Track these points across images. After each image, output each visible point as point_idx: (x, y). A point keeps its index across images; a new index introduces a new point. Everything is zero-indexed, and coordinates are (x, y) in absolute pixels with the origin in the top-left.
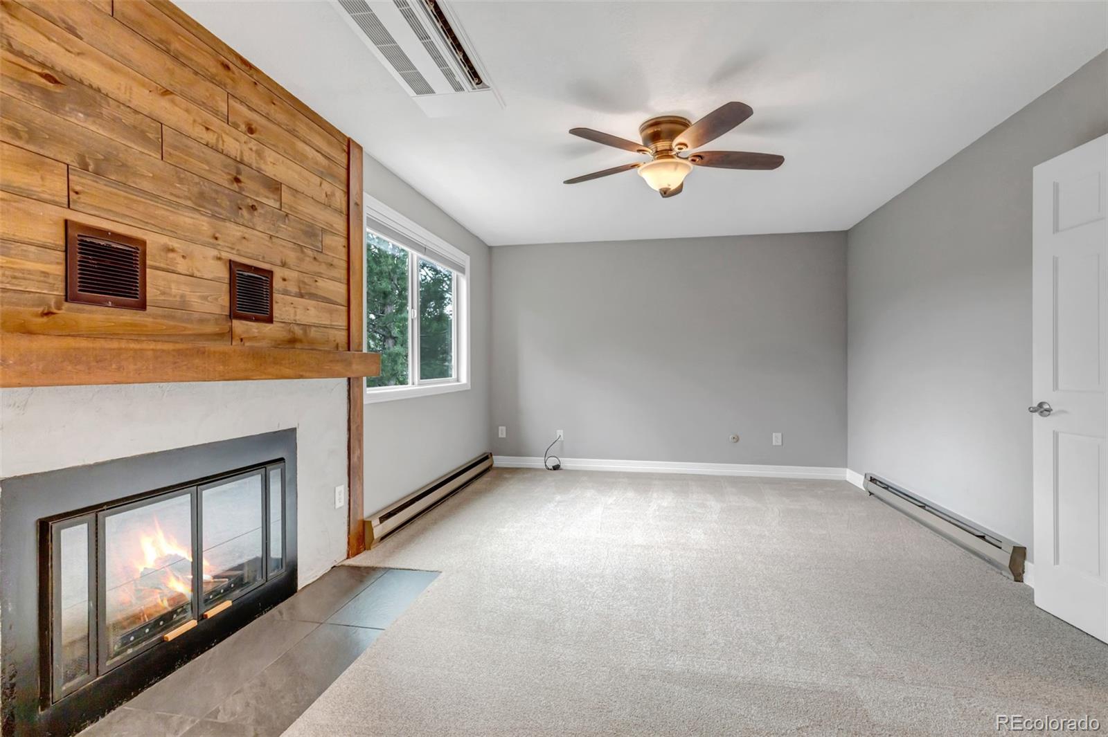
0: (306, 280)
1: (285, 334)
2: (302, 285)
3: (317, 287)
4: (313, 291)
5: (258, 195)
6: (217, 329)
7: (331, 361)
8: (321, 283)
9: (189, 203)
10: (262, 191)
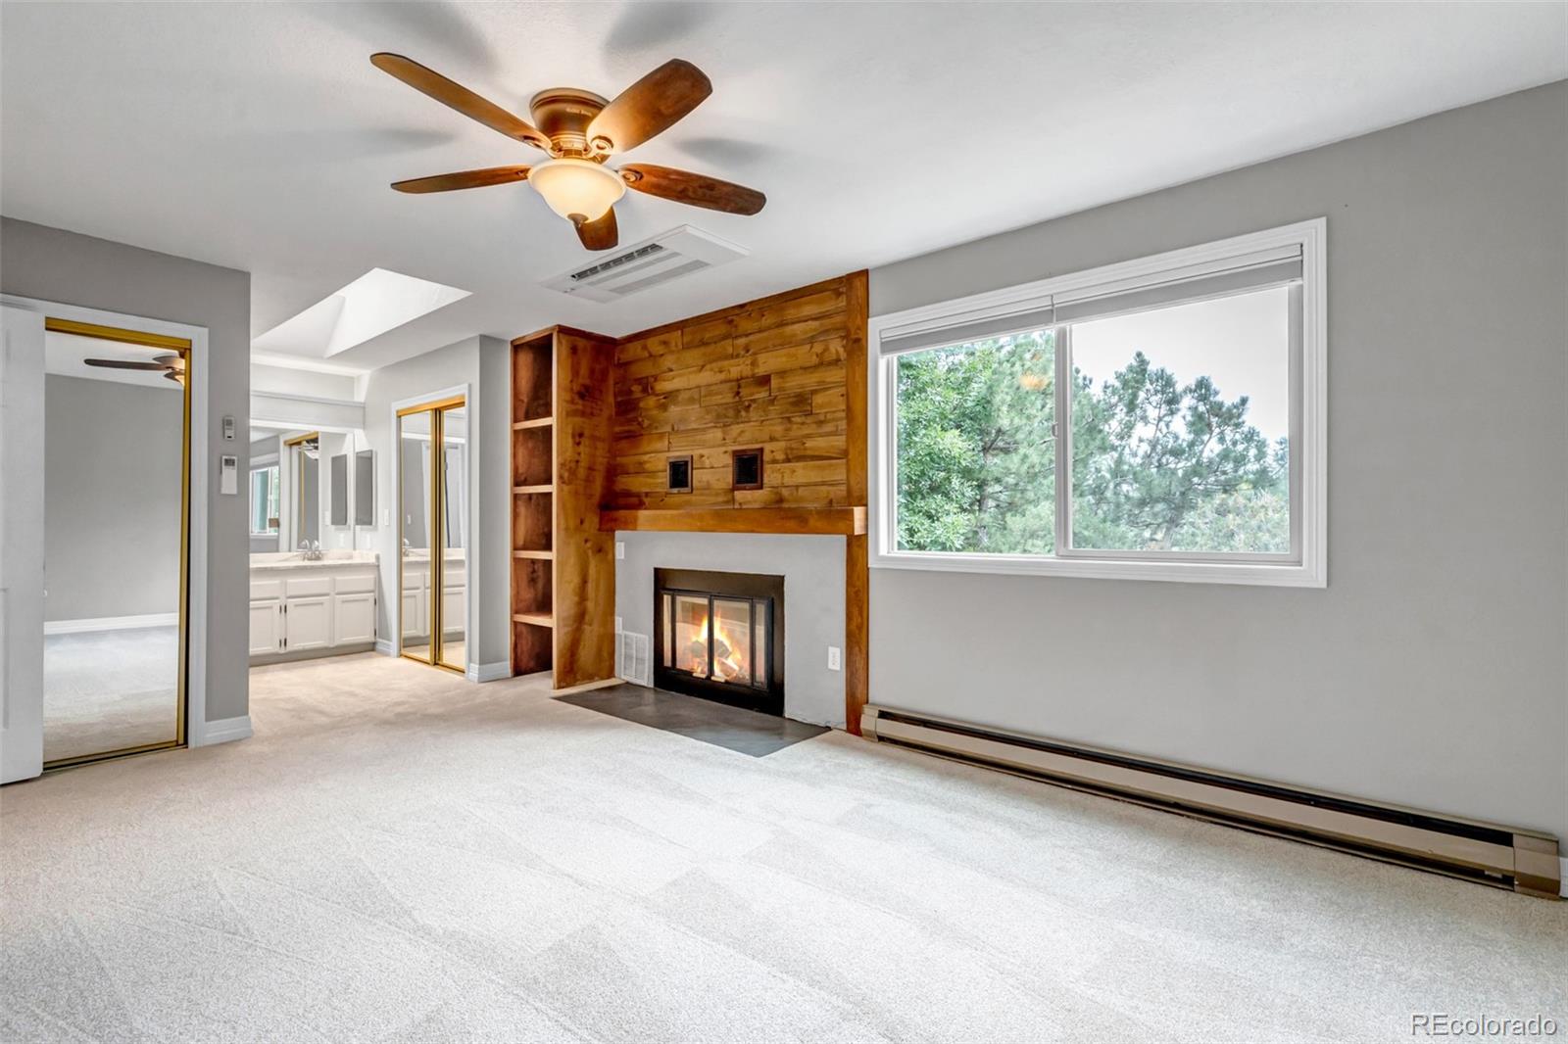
0: (794, 446)
1: (773, 496)
2: (789, 452)
3: (805, 449)
4: (802, 453)
5: (752, 394)
6: (725, 499)
7: (783, 519)
8: (809, 444)
9: (712, 424)
10: (755, 390)
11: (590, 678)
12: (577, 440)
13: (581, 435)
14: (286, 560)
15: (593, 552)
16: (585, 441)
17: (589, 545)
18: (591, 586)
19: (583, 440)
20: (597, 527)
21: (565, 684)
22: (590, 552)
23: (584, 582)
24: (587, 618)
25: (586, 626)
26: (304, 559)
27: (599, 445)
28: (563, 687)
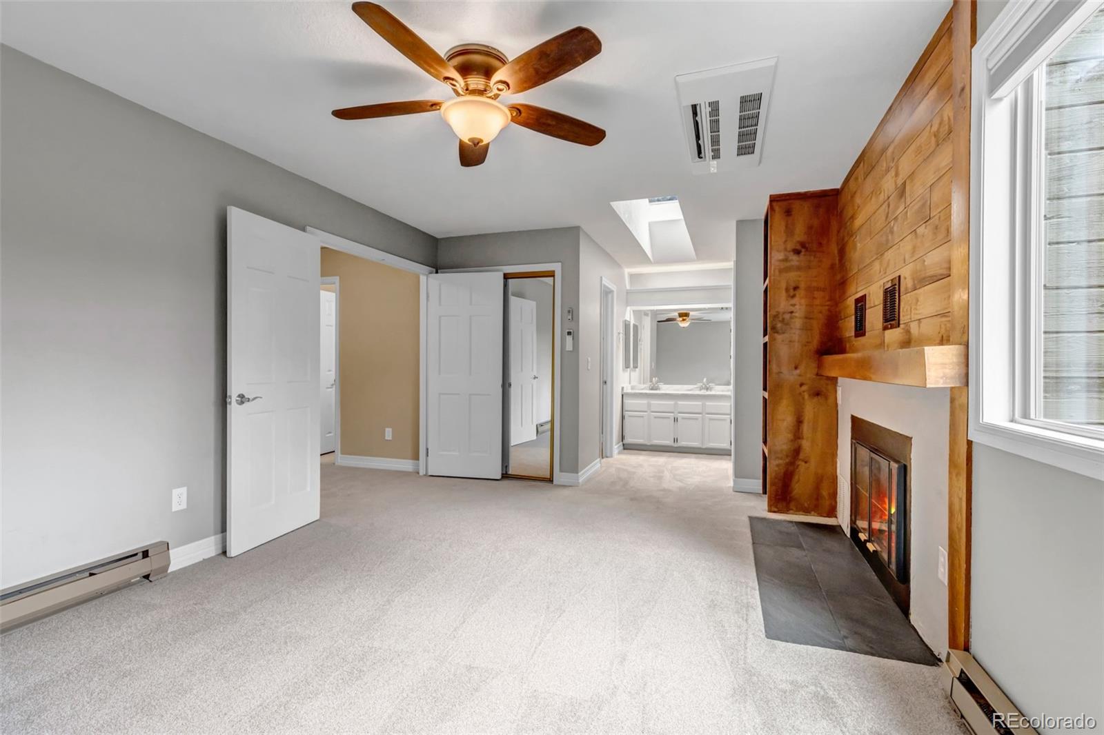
1: (905, 335)
2: (915, 276)
6: (881, 340)
11: (807, 511)
12: (792, 292)
13: (796, 288)
14: (678, 390)
15: (810, 395)
16: (801, 293)
17: (804, 388)
18: (806, 428)
19: (797, 293)
20: (815, 371)
21: (776, 510)
22: (806, 396)
23: (799, 422)
24: (802, 456)
25: (800, 463)
26: (701, 390)
27: (817, 294)
28: (775, 512)
